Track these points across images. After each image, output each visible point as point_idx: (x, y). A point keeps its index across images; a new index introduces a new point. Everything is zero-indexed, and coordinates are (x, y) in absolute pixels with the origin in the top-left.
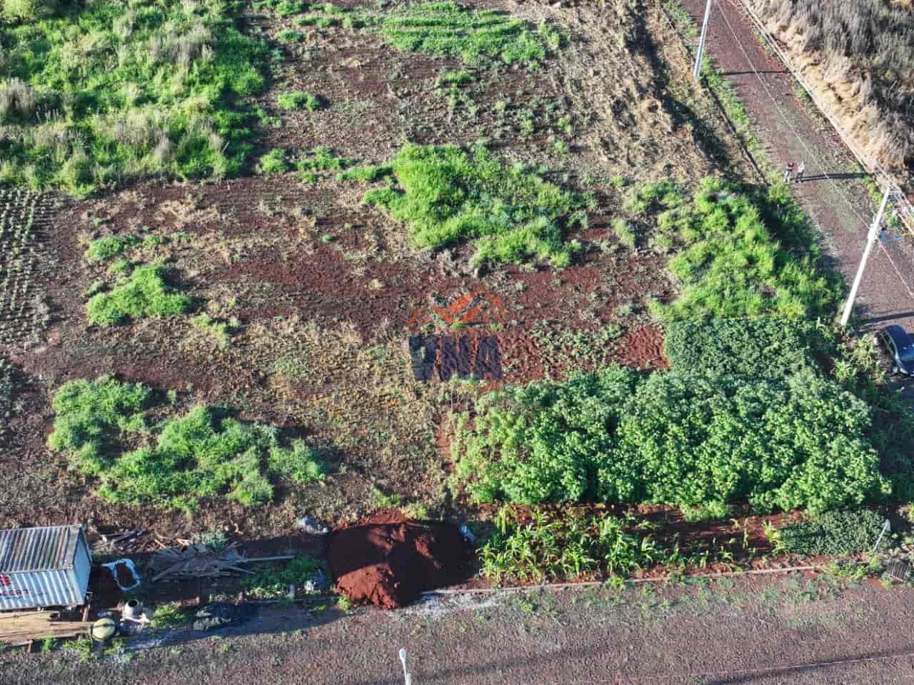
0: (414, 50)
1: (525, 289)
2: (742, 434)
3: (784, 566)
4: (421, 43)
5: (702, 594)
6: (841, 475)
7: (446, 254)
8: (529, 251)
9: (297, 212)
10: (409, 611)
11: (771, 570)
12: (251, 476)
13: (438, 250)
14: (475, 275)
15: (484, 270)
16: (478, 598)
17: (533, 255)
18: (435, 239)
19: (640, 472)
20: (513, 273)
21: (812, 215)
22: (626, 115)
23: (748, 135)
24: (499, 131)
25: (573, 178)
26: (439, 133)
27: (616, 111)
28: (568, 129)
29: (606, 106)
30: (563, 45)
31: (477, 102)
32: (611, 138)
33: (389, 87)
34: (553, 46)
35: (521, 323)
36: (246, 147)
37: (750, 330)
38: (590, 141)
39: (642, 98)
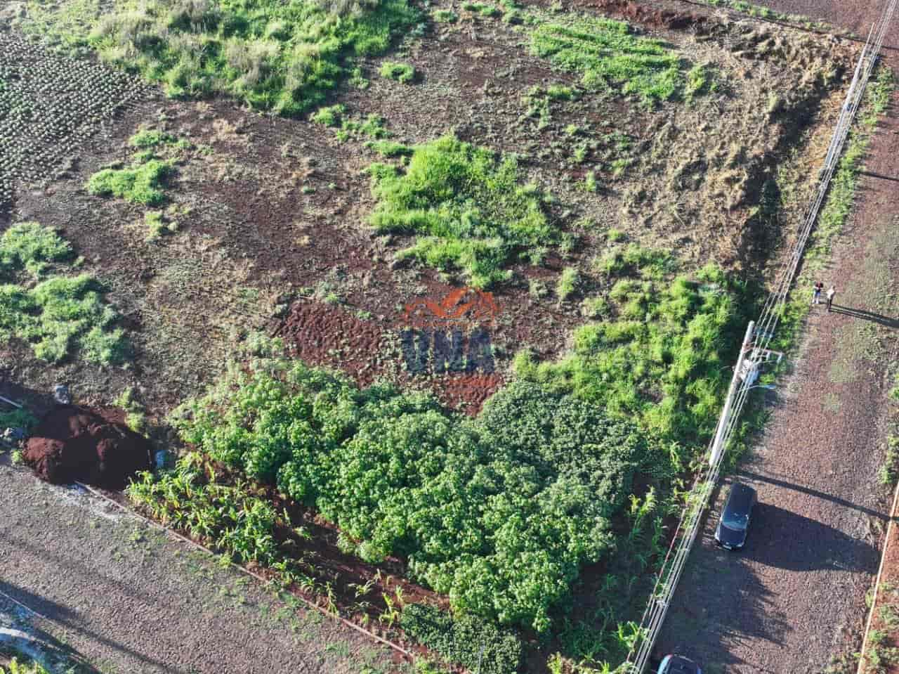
0: (544, 57)
1: (423, 294)
2: (449, 500)
3: (380, 635)
4: (555, 52)
5: (281, 612)
6: (503, 585)
7: (384, 239)
8: (457, 264)
9: (305, 160)
10: (52, 488)
11: (365, 631)
12: (61, 339)
13: (382, 232)
14: (390, 266)
15: (403, 265)
16: (109, 510)
17: (460, 269)
18: (386, 222)
19: (323, 481)
20: (426, 276)
21: (805, 347)
22: (696, 177)
23: (822, 242)
24: (547, 151)
25: (573, 216)
26: (490, 135)
27: (688, 171)
28: (618, 171)
29: (683, 163)
30: (700, 92)
31: (553, 119)
32: (654, 193)
33: (487, 83)
34: (689, 90)
35: (387, 320)
36: (318, 96)
37: (591, 421)
38: (629, 190)
39: (732, 166)
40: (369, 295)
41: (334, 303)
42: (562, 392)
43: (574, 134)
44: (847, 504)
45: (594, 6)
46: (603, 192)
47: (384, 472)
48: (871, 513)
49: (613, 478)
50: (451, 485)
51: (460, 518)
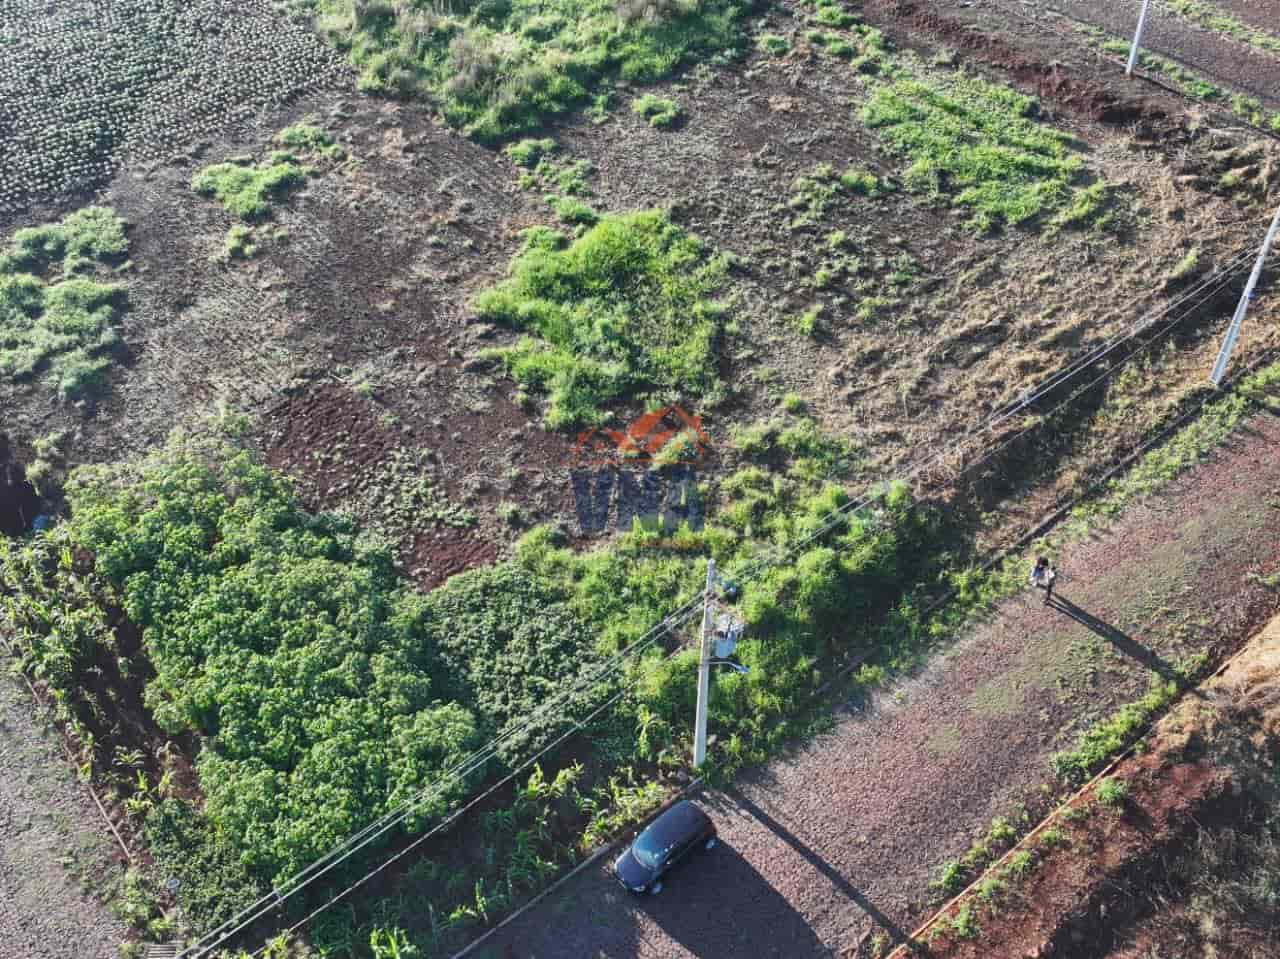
0: (873, 127)
1: (478, 413)
3: (115, 822)
4: (893, 122)
5: (32, 751)
7: (481, 328)
8: (547, 384)
9: (461, 202)
11: (102, 810)
12: (36, 351)
13: (484, 319)
14: (465, 364)
15: (481, 368)
18: (496, 306)
19: (166, 609)
20: (499, 391)
21: (966, 644)
22: (976, 349)
23: (1117, 498)
24: (781, 261)
25: (752, 361)
26: (719, 222)
27: (968, 338)
28: (863, 313)
29: (974, 322)
30: (1075, 225)
31: (823, 218)
32: (894, 358)
33: (766, 147)
34: (1063, 217)
35: (410, 434)
36: (532, 122)
37: (567, 647)
38: (860, 343)
39: (1045, 347)
40: (413, 396)
41: (363, 395)
42: (560, 596)
43: (837, 247)
44: (853, 894)
45: (1001, 66)
46: (821, 336)
47: (240, 622)
48: (882, 921)
49: (536, 732)
50: (301, 666)
51: (286, 710)
